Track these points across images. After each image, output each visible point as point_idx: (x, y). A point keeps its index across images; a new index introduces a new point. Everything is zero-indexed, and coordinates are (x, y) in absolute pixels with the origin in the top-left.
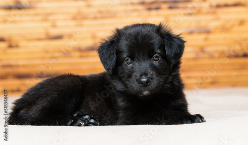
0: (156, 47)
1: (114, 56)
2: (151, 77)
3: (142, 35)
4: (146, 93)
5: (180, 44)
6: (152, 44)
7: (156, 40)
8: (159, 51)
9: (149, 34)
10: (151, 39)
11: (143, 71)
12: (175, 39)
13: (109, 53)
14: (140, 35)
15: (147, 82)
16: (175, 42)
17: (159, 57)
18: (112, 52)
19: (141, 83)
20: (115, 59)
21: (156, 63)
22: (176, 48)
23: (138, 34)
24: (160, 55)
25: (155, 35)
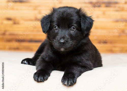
0: (74, 22)
1: (49, 24)
2: (66, 40)
3: (67, 13)
4: (62, 50)
5: (91, 21)
6: (72, 20)
7: (75, 18)
8: (75, 25)
9: (71, 13)
10: (72, 16)
11: (63, 35)
12: (87, 19)
13: (46, 22)
14: (66, 13)
15: (64, 43)
16: (88, 20)
17: (75, 29)
18: (48, 21)
19: (60, 43)
20: (49, 26)
21: (72, 32)
22: (88, 24)
23: (64, 12)
24: (75, 27)
25: (75, 14)
